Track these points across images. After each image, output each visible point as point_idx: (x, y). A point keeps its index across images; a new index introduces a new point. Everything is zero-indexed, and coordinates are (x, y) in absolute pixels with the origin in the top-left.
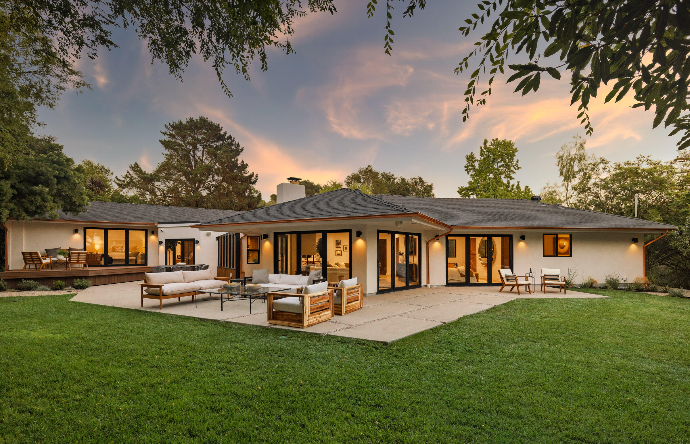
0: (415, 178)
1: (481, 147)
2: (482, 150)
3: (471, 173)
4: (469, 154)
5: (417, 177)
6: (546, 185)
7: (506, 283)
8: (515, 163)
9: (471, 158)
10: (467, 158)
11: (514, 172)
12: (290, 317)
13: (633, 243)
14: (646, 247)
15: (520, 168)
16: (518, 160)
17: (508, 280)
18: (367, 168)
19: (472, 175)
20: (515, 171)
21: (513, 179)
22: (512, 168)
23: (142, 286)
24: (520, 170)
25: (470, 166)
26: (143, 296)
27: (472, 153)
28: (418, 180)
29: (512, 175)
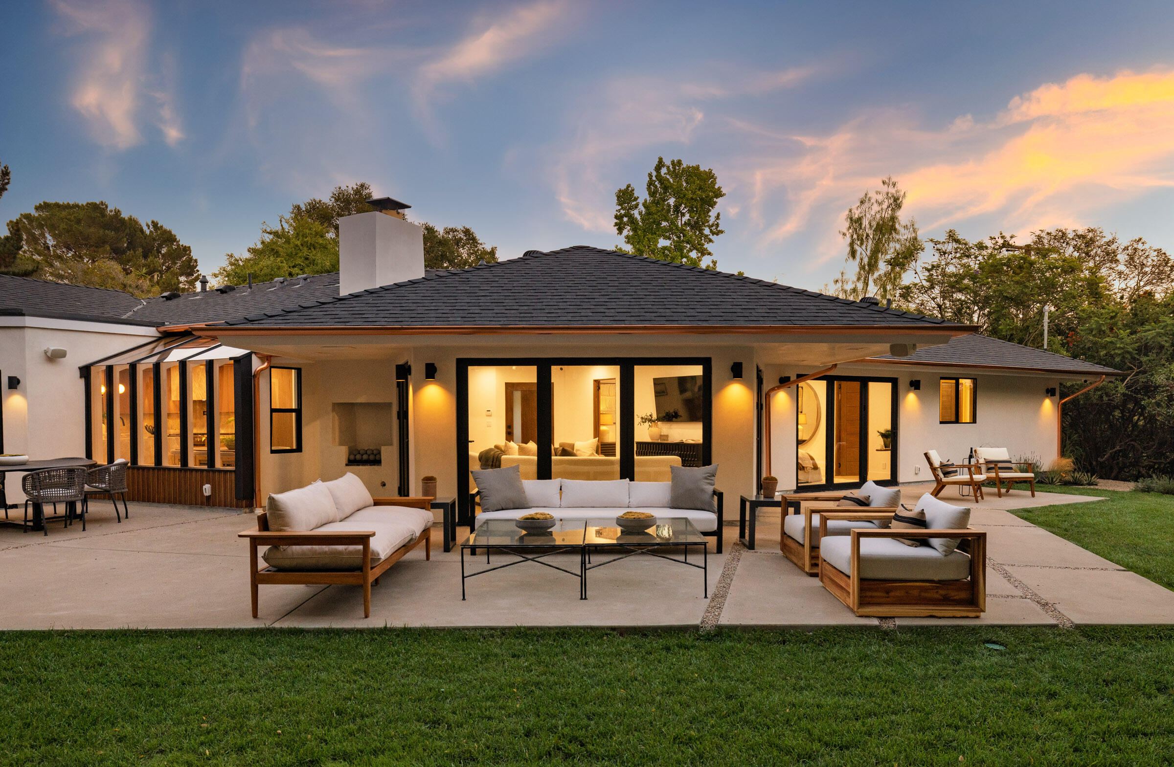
0: (453, 230)
1: (650, 175)
2: (651, 183)
3: (625, 232)
4: (623, 187)
5: (460, 227)
6: (839, 277)
7: (944, 480)
8: (712, 220)
9: (625, 197)
10: (618, 197)
11: (710, 241)
12: (915, 593)
13: (1047, 397)
14: (1064, 404)
15: (722, 232)
16: (718, 215)
17: (946, 474)
18: (357, 192)
19: (627, 237)
20: (711, 237)
21: (709, 254)
22: (707, 231)
23: (255, 541)
24: (721, 235)
25: (625, 215)
26: (257, 579)
27: (629, 186)
28: (462, 235)
29: (708, 246)
